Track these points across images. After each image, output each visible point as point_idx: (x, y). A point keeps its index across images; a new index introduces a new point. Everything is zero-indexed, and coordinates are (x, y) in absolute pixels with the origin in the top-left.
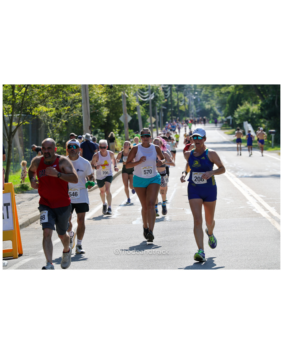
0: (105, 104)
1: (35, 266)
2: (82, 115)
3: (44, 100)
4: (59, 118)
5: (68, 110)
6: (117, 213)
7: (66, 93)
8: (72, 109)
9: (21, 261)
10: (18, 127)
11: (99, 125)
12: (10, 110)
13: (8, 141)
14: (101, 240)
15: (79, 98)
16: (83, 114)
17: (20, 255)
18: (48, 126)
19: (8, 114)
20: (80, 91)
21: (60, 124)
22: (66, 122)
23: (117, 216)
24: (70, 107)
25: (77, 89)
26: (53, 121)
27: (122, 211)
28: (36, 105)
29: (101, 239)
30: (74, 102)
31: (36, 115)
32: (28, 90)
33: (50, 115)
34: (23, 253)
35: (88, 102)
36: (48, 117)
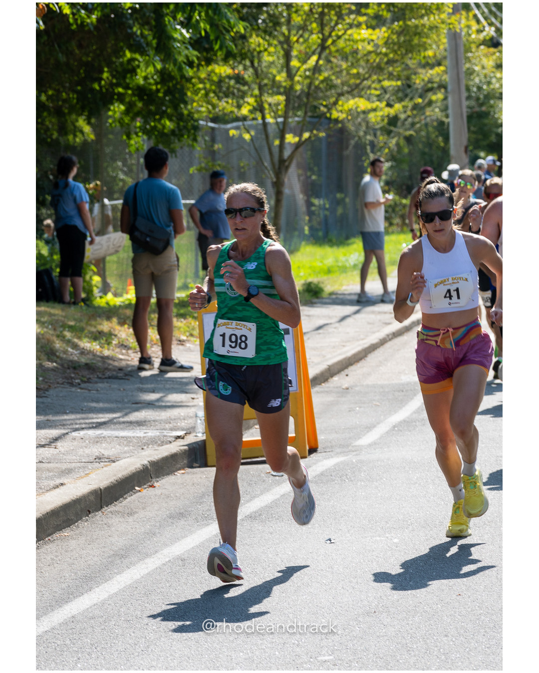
1: (350, 478)
2: (449, 120)
3: (357, 86)
4: (392, 128)
5: (415, 107)
8: (423, 105)
9: (315, 464)
10: (298, 146)
11: (485, 143)
12: (280, 107)
13: (275, 180)
15: (441, 80)
16: (451, 116)
17: (313, 450)
18: (365, 143)
19: (275, 118)
20: (444, 63)
21: (394, 141)
22: (411, 135)
25: (435, 56)
26: (379, 133)
30: (428, 89)
31: (340, 119)
32: (321, 62)
33: (373, 118)
34: (319, 444)
35: (463, 88)
36: (367, 123)
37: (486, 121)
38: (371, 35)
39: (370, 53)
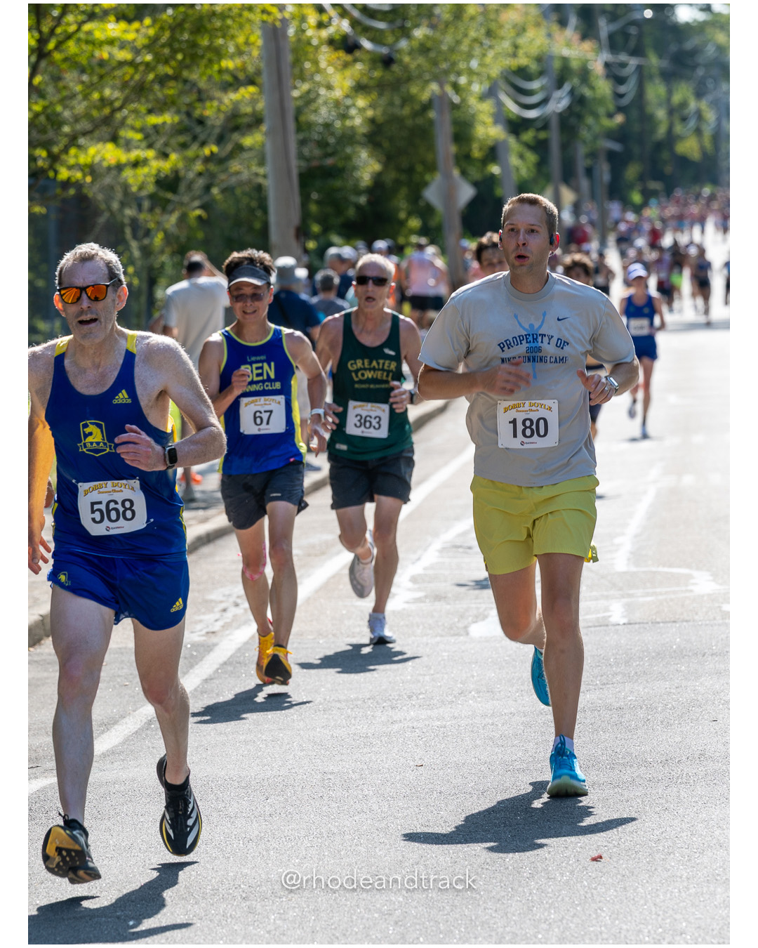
0: (364, 135)
2: (268, 183)
3: (107, 121)
4: (169, 196)
5: (210, 159)
6: (409, 590)
7: (200, 91)
8: (223, 154)
11: (339, 221)
14: (338, 705)
15: (254, 110)
16: (269, 174)
18: (122, 225)
20: (259, 80)
21: (174, 218)
23: (407, 602)
24: (215, 149)
25: (244, 69)
26: (146, 204)
27: (429, 582)
28: (73, 140)
29: (339, 701)
31: (73, 180)
33: (133, 178)
35: (291, 126)
36: (126, 187)
37: (338, 183)
38: (125, 31)
39: (122, 64)
